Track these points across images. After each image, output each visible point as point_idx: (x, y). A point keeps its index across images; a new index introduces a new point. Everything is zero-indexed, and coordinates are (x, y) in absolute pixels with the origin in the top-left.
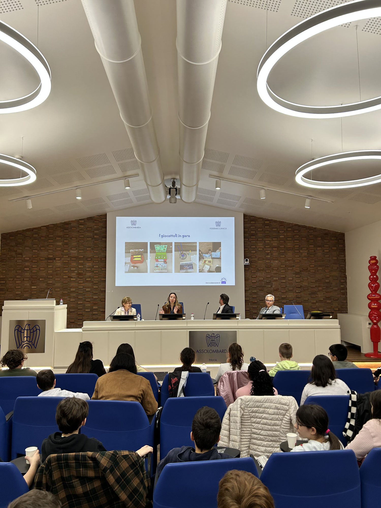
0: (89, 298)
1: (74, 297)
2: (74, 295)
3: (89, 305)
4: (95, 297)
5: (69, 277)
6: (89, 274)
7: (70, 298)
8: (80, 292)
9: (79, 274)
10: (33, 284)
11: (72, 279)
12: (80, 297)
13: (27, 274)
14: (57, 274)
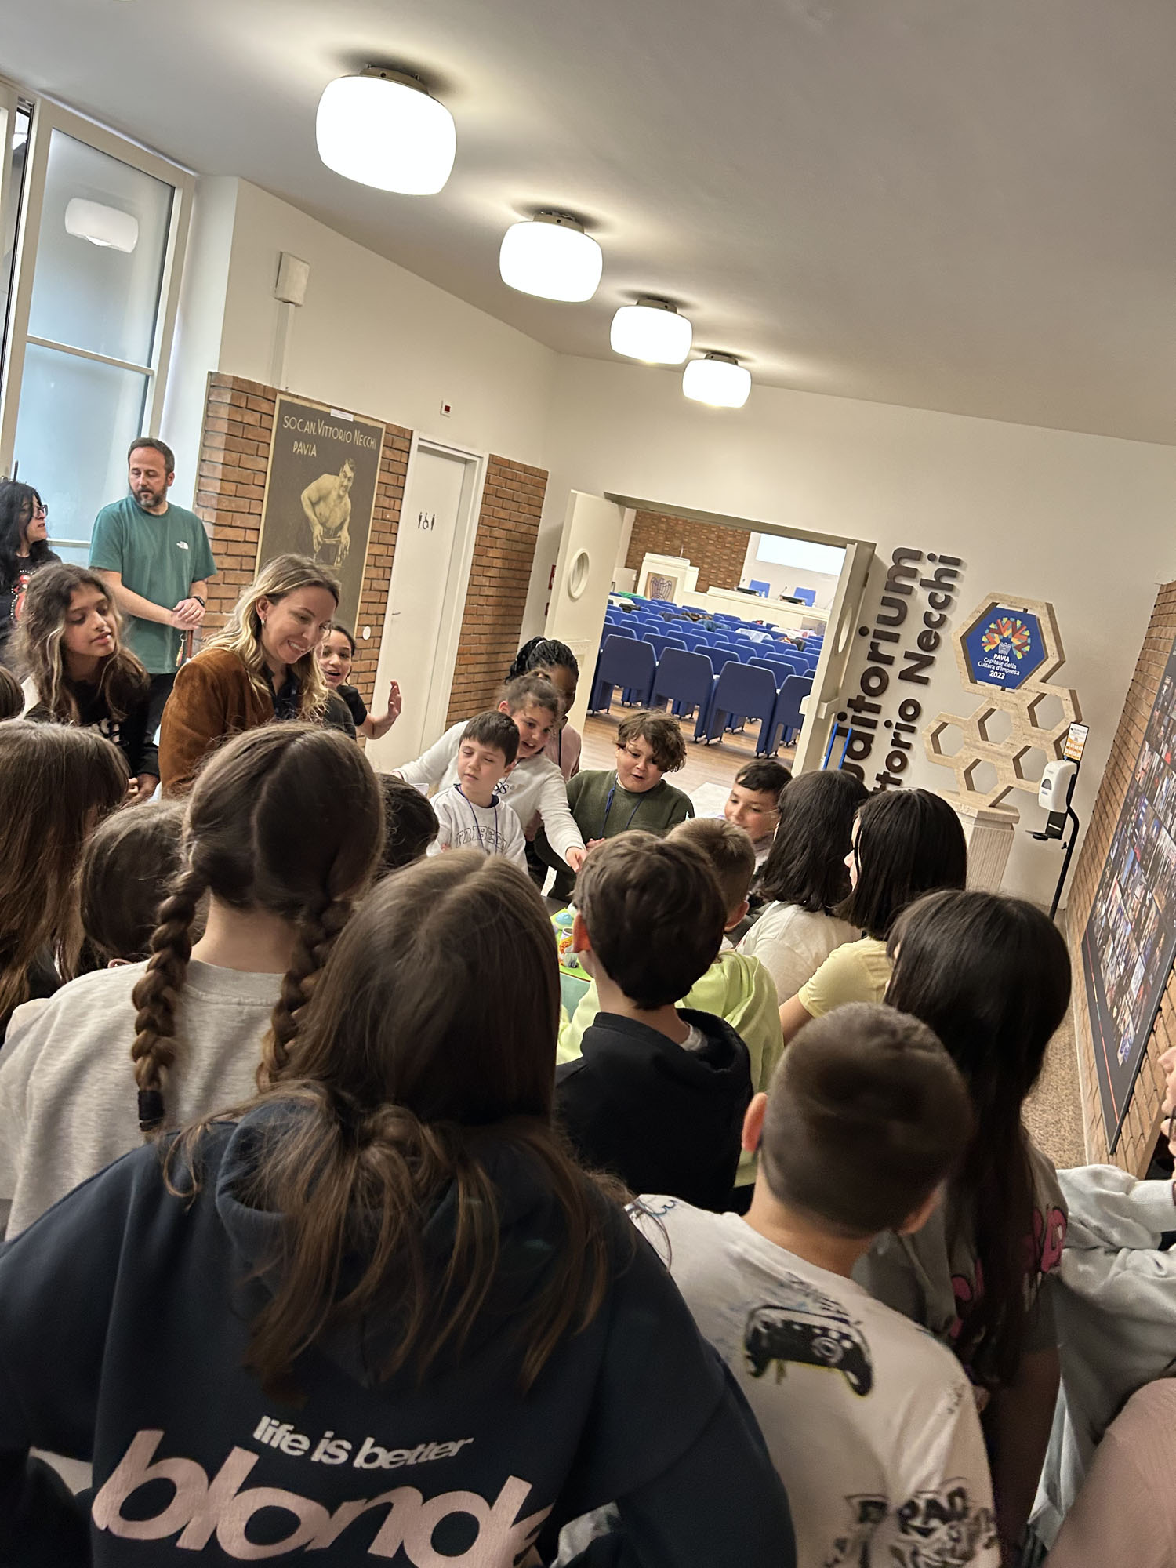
0: (724, 568)
1: (708, 564)
2: (709, 560)
3: (722, 576)
4: (731, 568)
5: (707, 538)
6: (729, 539)
7: (703, 563)
8: (716, 558)
9: (719, 537)
10: (667, 539)
11: (711, 542)
12: (715, 565)
13: (663, 526)
14: (694, 532)
